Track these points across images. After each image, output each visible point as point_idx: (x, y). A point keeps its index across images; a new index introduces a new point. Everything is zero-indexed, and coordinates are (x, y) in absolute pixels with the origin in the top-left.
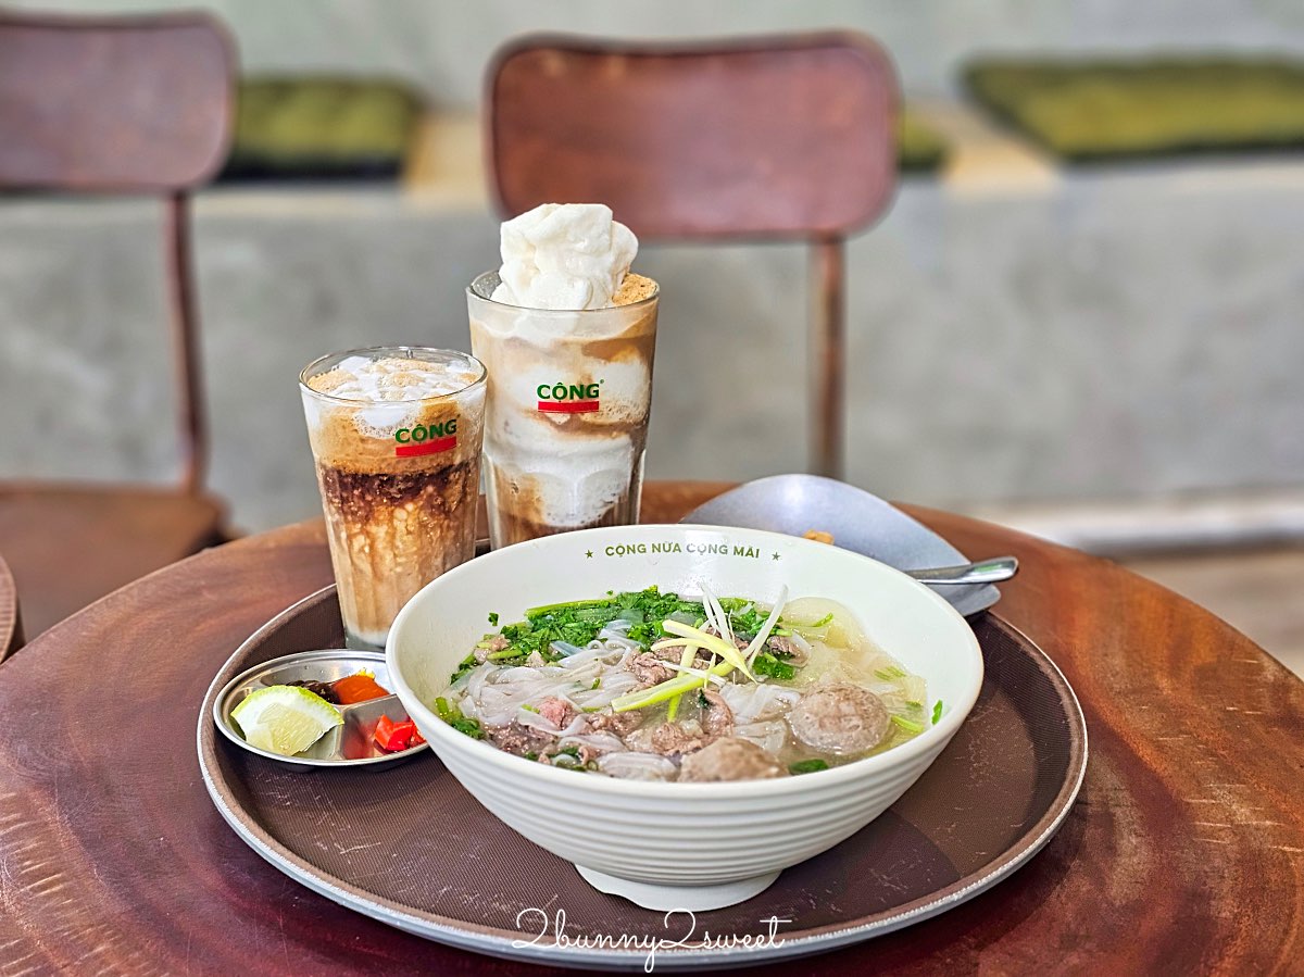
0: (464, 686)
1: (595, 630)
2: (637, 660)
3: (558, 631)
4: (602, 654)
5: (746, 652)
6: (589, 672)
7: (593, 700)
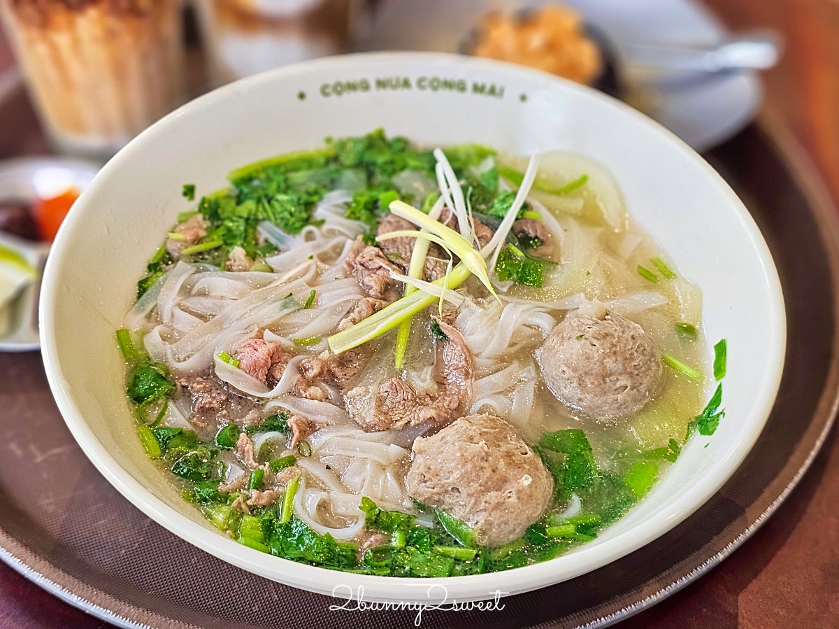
0: (154, 303)
1: (309, 206)
2: (359, 259)
3: (267, 205)
4: (318, 246)
5: (488, 249)
6: (302, 280)
7: (308, 325)
